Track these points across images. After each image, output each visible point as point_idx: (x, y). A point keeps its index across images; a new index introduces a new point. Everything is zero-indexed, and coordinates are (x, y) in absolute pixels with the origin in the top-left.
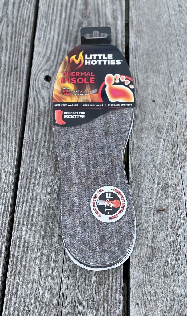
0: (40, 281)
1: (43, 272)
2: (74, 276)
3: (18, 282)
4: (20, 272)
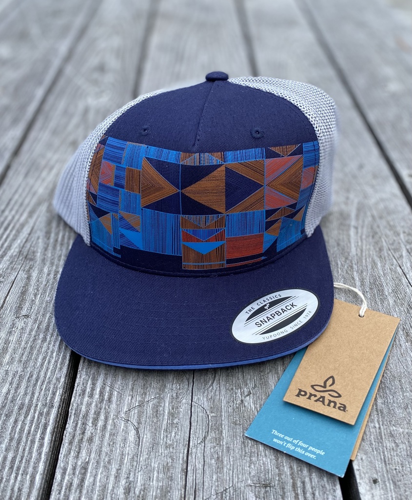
0: (139, 454)
1: (145, 436)
2: (216, 439)
3: (87, 460)
4: (91, 440)
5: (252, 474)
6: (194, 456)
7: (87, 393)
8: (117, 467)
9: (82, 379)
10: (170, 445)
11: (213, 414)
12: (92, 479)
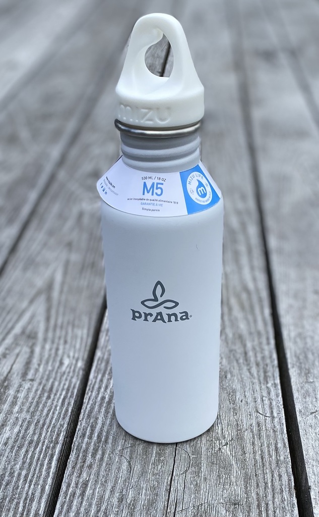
0: (131, 478)
1: (136, 467)
2: (196, 472)
3: (87, 479)
4: (90, 467)
5: (224, 496)
6: (176, 482)
7: (87, 436)
8: (112, 485)
9: (82, 426)
10: (157, 474)
11: (195, 456)
12: (91, 491)
